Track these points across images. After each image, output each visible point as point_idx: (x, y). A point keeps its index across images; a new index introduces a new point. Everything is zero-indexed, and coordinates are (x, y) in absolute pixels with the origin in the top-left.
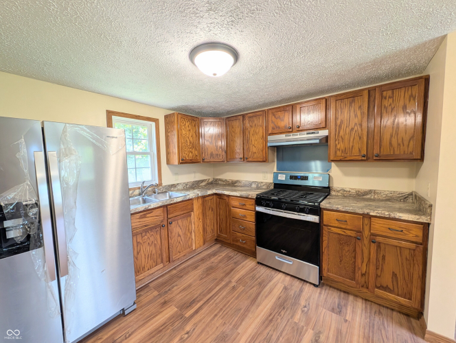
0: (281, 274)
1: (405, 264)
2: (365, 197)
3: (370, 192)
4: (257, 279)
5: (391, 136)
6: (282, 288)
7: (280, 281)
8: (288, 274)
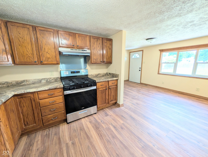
0: (82, 119)
4: (77, 129)
6: (89, 123)
7: (86, 122)
8: (85, 117)
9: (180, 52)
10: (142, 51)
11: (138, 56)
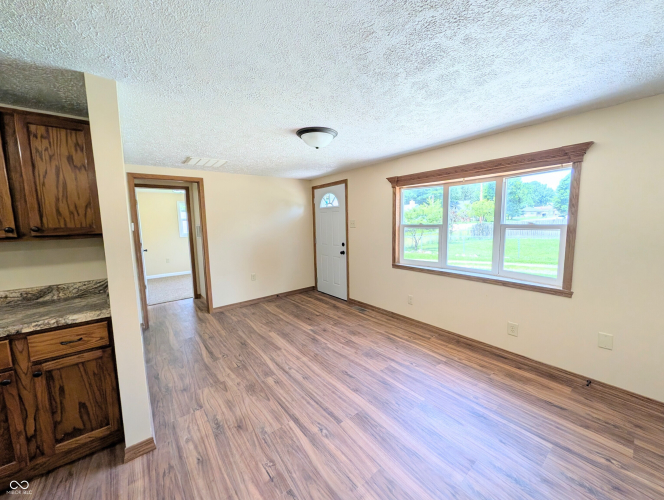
1: (93, 382)
2: (41, 300)
3: (49, 289)
5: (58, 200)
9: (450, 188)
10: (344, 185)
11: (336, 203)
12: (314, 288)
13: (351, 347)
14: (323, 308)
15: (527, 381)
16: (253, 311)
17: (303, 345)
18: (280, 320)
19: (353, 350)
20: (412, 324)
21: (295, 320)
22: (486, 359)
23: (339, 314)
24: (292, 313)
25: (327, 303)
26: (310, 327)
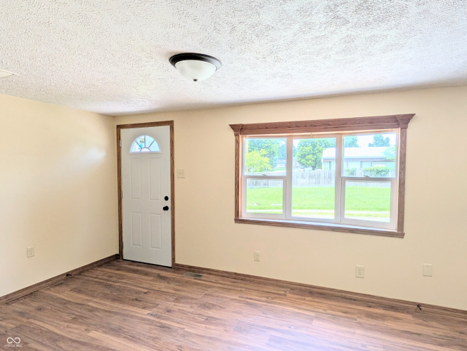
9: (293, 141)
10: (168, 127)
12: (118, 257)
13: (216, 325)
14: (147, 282)
15: (382, 317)
16: (36, 304)
17: (154, 339)
18: (92, 310)
19: (222, 328)
20: (259, 283)
21: (116, 305)
22: (342, 305)
23: (172, 285)
24: (106, 296)
25: (146, 274)
26: (146, 312)
